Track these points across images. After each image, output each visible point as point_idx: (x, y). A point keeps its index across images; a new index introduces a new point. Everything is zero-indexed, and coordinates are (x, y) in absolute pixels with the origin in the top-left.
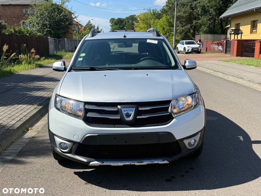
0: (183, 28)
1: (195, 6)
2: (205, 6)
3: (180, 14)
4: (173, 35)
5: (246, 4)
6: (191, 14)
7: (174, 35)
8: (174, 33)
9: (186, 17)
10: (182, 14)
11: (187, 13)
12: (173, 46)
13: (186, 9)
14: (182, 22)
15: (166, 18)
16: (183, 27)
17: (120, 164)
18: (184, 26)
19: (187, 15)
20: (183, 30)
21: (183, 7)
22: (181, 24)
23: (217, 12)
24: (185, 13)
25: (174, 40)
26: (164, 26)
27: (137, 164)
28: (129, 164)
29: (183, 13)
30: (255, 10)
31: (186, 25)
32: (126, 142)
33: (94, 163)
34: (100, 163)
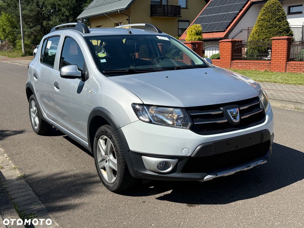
0: (32, 30)
1: (42, 3)
2: (55, 5)
3: (26, 13)
4: (20, 38)
5: (106, 4)
6: (39, 13)
7: (22, 38)
8: (22, 36)
9: (33, 16)
10: (28, 13)
11: (35, 12)
12: (23, 52)
13: (33, 7)
14: (28, 22)
15: (5, 16)
16: (31, 28)
17: (232, 173)
18: (33, 27)
19: (35, 14)
20: (32, 32)
21: (28, 5)
22: (27, 24)
23: (71, 12)
24: (31, 11)
25: (23, 45)
26: (5, 27)
27: (246, 169)
28: (240, 170)
29: (29, 11)
30: (120, 11)
31: (35, 26)
32: (237, 147)
33: (208, 177)
34: (214, 176)
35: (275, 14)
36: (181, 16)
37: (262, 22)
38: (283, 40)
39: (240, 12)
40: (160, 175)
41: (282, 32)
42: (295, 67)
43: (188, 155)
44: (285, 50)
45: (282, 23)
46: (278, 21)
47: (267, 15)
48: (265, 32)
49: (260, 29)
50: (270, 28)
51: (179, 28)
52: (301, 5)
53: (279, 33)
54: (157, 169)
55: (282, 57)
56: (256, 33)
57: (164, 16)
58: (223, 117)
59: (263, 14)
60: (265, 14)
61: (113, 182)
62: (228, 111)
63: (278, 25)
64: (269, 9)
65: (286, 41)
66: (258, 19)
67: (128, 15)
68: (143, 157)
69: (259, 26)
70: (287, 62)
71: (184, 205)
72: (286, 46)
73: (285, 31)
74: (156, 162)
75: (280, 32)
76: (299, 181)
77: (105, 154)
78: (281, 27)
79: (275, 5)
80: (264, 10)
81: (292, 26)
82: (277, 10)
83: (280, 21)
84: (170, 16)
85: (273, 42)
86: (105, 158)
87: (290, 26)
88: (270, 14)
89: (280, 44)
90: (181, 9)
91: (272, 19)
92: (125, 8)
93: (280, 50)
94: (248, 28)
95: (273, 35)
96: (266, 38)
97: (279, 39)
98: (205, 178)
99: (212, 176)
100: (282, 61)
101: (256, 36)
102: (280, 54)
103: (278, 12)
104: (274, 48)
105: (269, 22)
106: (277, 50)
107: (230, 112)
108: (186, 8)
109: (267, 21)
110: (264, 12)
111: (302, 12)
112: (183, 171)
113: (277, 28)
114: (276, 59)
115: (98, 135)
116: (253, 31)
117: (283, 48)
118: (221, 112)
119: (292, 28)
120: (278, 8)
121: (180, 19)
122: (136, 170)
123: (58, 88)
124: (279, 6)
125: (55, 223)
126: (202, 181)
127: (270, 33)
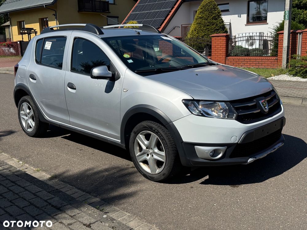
28: (270, 152)
30: (45, 6)
32: (268, 133)
33: (250, 160)
34: (254, 159)
35: (212, 12)
36: (110, 12)
37: (200, 20)
38: (221, 37)
39: (172, 9)
40: (212, 162)
41: (218, 30)
42: (234, 62)
43: (236, 142)
44: (224, 47)
45: (218, 21)
46: (215, 19)
47: (204, 13)
48: (203, 30)
49: (199, 27)
50: (208, 26)
51: (108, 24)
52: (228, 4)
53: (217, 31)
54: (210, 156)
55: (222, 52)
56: (196, 31)
57: (93, 11)
58: (256, 108)
59: (200, 13)
60: (202, 12)
61: (158, 173)
62: (260, 102)
63: (215, 23)
64: (206, 8)
65: (224, 38)
66: (196, 17)
67: (54, 10)
68: (196, 147)
69: (198, 23)
70: (226, 57)
71: (228, 187)
72: (225, 43)
73: (221, 28)
74: (209, 150)
75: (217, 29)
76: (305, 159)
77: (147, 148)
78: (217, 25)
79: (212, 4)
80: (201, 8)
81: (227, 24)
82: (213, 8)
83: (216, 19)
84: (98, 12)
85: (213, 39)
86: (146, 152)
87: (225, 24)
88: (207, 13)
89: (219, 41)
90: (110, 5)
91: (209, 17)
92: (52, 3)
93: (219, 47)
94: (182, 25)
95: (211, 32)
96: (205, 35)
97: (218, 36)
98: (249, 161)
99: (253, 159)
100: (222, 56)
101: (195, 33)
102: (219, 50)
103: (214, 10)
104: (214, 45)
105: (207, 20)
106: (216, 47)
107: (262, 103)
108: (114, 4)
109: (205, 19)
110: (201, 10)
111: (228, 10)
112: (231, 157)
113: (215, 26)
114: (216, 54)
115: (137, 131)
116: (192, 28)
117: (222, 45)
118: (255, 103)
119: (227, 25)
120: (214, 7)
121: (109, 15)
122: (189, 159)
123: (75, 89)
124: (215, 5)
125: (125, 213)
126: (246, 164)
127: (208, 31)
